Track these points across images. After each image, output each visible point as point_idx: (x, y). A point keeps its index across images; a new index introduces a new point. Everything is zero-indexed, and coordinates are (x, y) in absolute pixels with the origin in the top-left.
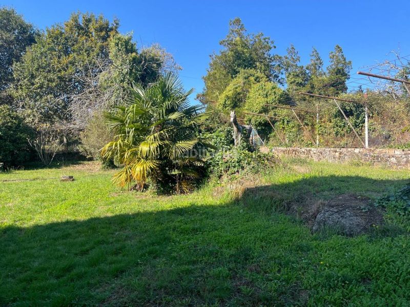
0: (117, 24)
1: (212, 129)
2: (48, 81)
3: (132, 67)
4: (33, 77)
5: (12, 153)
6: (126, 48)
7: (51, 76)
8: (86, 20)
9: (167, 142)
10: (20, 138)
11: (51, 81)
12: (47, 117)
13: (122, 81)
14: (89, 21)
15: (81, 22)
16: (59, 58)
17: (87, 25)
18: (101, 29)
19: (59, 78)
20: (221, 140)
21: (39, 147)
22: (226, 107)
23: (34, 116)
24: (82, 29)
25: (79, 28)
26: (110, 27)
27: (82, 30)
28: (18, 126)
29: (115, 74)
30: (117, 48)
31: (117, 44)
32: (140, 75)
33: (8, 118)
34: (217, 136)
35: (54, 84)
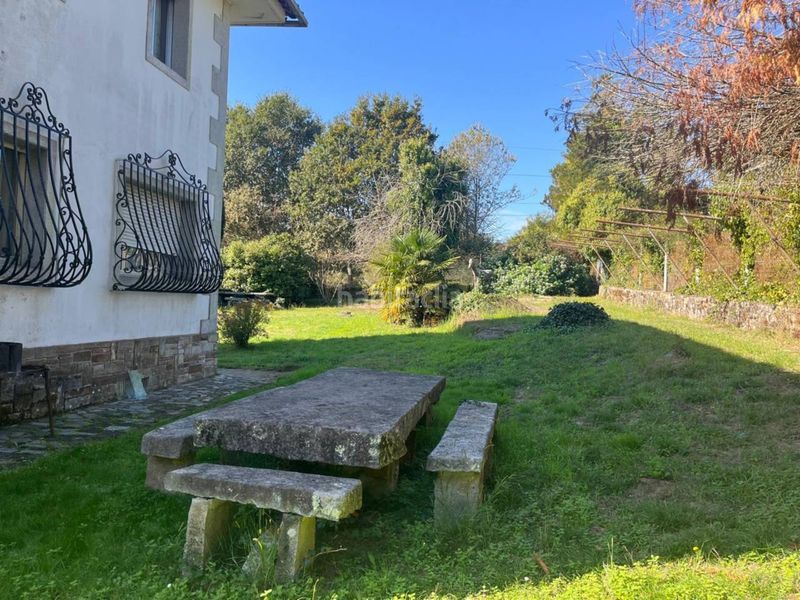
0: (419, 105)
1: (531, 259)
2: (330, 194)
3: (425, 182)
4: (313, 190)
5: (293, 289)
6: (418, 157)
7: (334, 188)
8: (378, 105)
9: (415, 284)
10: (301, 272)
11: (333, 195)
12: (328, 242)
13: (413, 200)
14: (382, 104)
15: (371, 108)
16: (343, 163)
17: (379, 112)
18: (396, 117)
19: (343, 191)
20: (541, 274)
21: (320, 282)
22: (567, 223)
23: (313, 240)
24: (373, 117)
25: (369, 116)
26: (408, 110)
27: (372, 119)
28: (299, 257)
29: (405, 191)
30: (407, 158)
31: (408, 154)
32: (434, 191)
33: (289, 248)
34: (536, 269)
35: (336, 199)
